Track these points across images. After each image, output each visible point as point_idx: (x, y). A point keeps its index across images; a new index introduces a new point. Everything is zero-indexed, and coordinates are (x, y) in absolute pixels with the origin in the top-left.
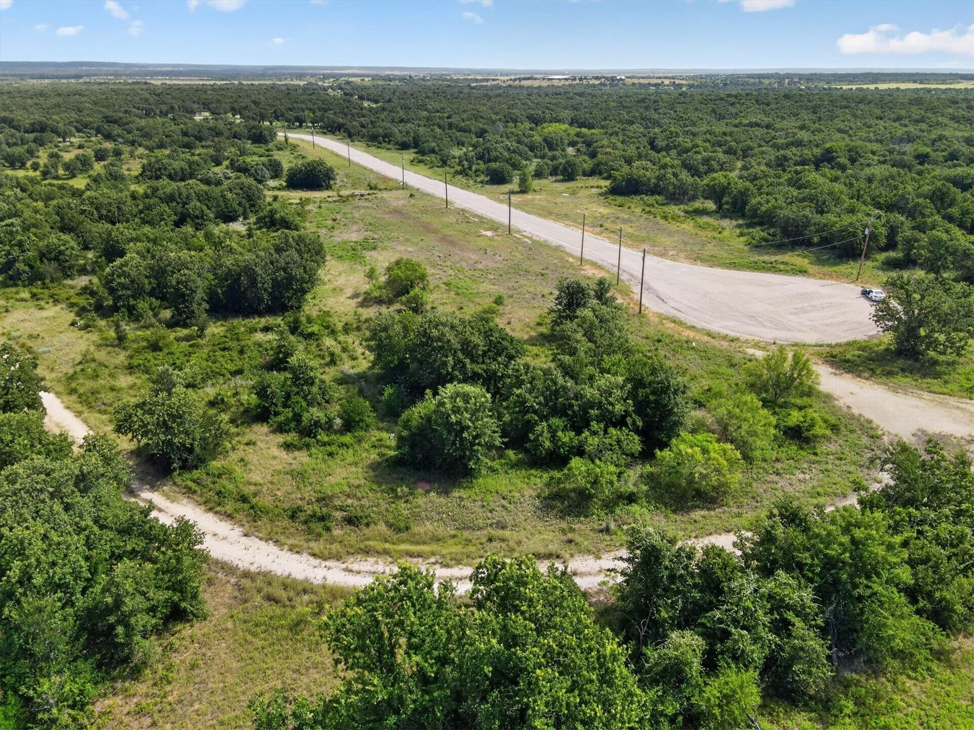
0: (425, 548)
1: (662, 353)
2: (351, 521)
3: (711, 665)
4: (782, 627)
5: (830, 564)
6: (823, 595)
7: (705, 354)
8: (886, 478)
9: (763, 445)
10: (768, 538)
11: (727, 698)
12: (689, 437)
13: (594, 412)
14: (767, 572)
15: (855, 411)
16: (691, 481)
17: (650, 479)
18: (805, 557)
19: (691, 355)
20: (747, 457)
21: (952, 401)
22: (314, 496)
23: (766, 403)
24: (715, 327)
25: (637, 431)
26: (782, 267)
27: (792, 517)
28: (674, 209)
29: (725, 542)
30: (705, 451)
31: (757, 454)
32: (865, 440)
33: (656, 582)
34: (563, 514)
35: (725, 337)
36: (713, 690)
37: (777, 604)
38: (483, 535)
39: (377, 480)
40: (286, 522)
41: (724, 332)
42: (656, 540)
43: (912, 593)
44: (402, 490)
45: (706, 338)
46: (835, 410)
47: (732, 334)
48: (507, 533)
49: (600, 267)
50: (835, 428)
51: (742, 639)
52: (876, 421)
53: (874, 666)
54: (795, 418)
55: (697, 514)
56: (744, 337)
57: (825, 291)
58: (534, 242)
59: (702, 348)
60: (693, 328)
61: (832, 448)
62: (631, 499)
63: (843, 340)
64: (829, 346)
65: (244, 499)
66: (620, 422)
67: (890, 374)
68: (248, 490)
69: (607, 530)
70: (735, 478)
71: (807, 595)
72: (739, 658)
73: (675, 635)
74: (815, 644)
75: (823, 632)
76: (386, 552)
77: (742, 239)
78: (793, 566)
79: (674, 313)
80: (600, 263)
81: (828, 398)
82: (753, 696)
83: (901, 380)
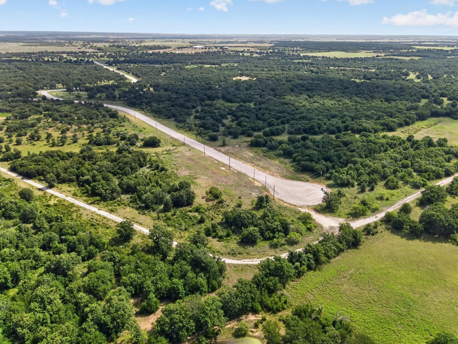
0: (255, 256)
1: (281, 211)
2: (239, 253)
3: (301, 266)
4: (309, 260)
5: (314, 252)
6: (314, 256)
7: (290, 210)
8: (322, 238)
9: (304, 232)
10: (306, 249)
11: (303, 269)
12: (292, 233)
13: (275, 230)
14: (306, 254)
15: (319, 223)
16: (293, 240)
17: (286, 241)
18: (311, 251)
19: (288, 211)
20: (302, 235)
21: (336, 218)
22: (231, 250)
23: (303, 223)
24: (291, 202)
25: (283, 232)
26: (303, 179)
27: (309, 246)
28: (271, 153)
29: (300, 250)
30: (295, 235)
31: (303, 234)
32: (321, 229)
33: (293, 256)
34: (274, 248)
35: (293, 205)
36: (301, 268)
37: (308, 257)
38: (262, 253)
39: (240, 246)
40: (228, 255)
41: (293, 203)
42: (292, 251)
43: (324, 254)
44: (246, 247)
45: (289, 205)
46: (316, 223)
47: (295, 204)
48: (266, 253)
49: (259, 182)
50: (315, 227)
51: (304, 262)
52: (323, 225)
53: (321, 264)
54: (309, 226)
55: (295, 246)
56: (297, 204)
57: (313, 188)
58: (238, 172)
59: (289, 209)
60: (286, 202)
61: (315, 231)
62: (284, 245)
63: (317, 204)
64: (315, 206)
65: (218, 252)
66: (280, 231)
67: (326, 213)
68: (218, 250)
69: (281, 250)
70: (300, 239)
71: (312, 256)
72: (304, 264)
73: (296, 263)
74: (313, 262)
75: (314, 261)
76: (248, 258)
77: (292, 168)
78: (310, 252)
79: (281, 198)
80: (258, 180)
81: (314, 220)
82: (306, 269)
83: (327, 214)
